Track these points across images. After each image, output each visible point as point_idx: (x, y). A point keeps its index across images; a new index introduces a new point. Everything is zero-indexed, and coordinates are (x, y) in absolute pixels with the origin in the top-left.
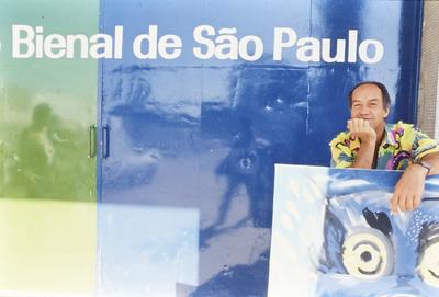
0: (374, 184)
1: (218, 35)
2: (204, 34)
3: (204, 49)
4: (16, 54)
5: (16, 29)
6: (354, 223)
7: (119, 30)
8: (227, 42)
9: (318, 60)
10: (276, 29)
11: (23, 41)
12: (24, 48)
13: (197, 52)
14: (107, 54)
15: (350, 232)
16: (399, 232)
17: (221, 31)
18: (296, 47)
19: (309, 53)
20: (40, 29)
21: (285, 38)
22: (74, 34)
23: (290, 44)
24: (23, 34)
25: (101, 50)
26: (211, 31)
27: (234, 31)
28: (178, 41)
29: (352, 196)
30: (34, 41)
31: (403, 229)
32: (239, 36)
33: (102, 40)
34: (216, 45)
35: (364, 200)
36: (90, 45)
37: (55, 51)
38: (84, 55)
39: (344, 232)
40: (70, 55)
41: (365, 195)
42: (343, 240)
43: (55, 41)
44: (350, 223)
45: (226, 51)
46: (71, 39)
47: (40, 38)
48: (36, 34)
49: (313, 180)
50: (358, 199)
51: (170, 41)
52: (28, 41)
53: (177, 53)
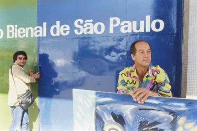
0: (115, 100)
1: (85, 23)
2: (79, 23)
3: (79, 30)
4: (8, 37)
5: (8, 26)
6: (108, 119)
7: (45, 24)
8: (89, 26)
9: (131, 32)
10: (110, 18)
11: (10, 31)
12: (11, 34)
13: (76, 31)
14: (41, 35)
15: (106, 123)
16: (129, 125)
17: (86, 21)
18: (120, 26)
19: (126, 29)
20: (16, 26)
21: (115, 22)
22: (29, 27)
23: (117, 25)
24: (11, 29)
25: (38, 33)
26: (82, 21)
27: (91, 21)
28: (68, 27)
29: (106, 106)
30: (14, 31)
31: (131, 124)
32: (94, 23)
33: (38, 29)
34: (84, 28)
35: (111, 108)
36: (34, 31)
37: (22, 35)
38: (32, 36)
39: (104, 123)
40: (27, 36)
41: (112, 105)
42: (103, 127)
43: (22, 31)
44: (105, 119)
45: (88, 30)
46: (27, 29)
47: (16, 29)
48: (15, 28)
49: (88, 97)
50: (109, 107)
51: (65, 27)
52: (12, 31)
53: (68, 33)
